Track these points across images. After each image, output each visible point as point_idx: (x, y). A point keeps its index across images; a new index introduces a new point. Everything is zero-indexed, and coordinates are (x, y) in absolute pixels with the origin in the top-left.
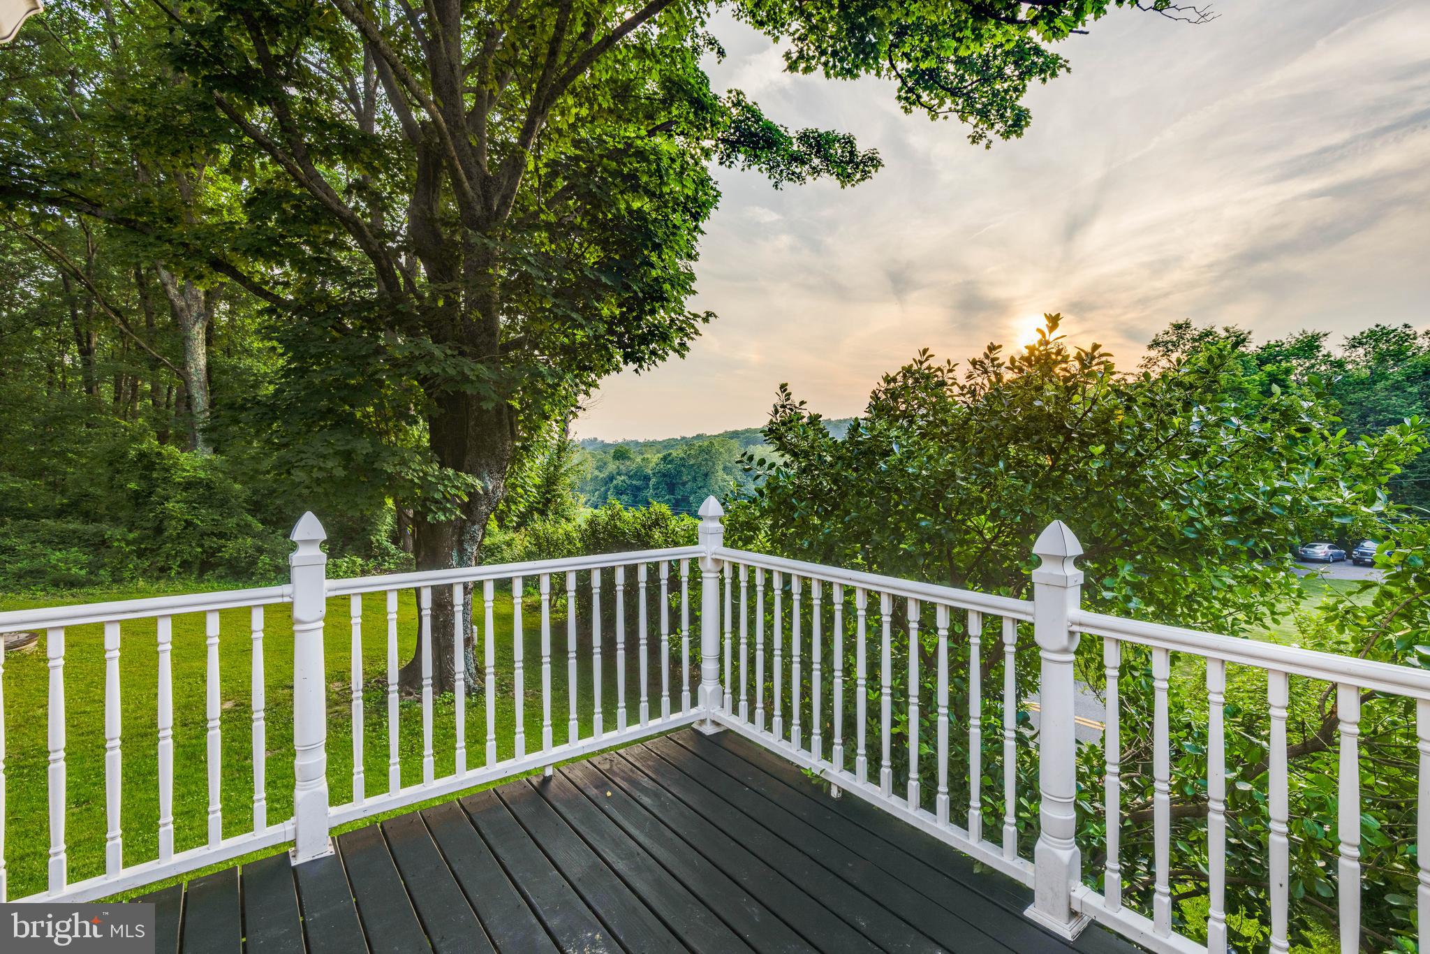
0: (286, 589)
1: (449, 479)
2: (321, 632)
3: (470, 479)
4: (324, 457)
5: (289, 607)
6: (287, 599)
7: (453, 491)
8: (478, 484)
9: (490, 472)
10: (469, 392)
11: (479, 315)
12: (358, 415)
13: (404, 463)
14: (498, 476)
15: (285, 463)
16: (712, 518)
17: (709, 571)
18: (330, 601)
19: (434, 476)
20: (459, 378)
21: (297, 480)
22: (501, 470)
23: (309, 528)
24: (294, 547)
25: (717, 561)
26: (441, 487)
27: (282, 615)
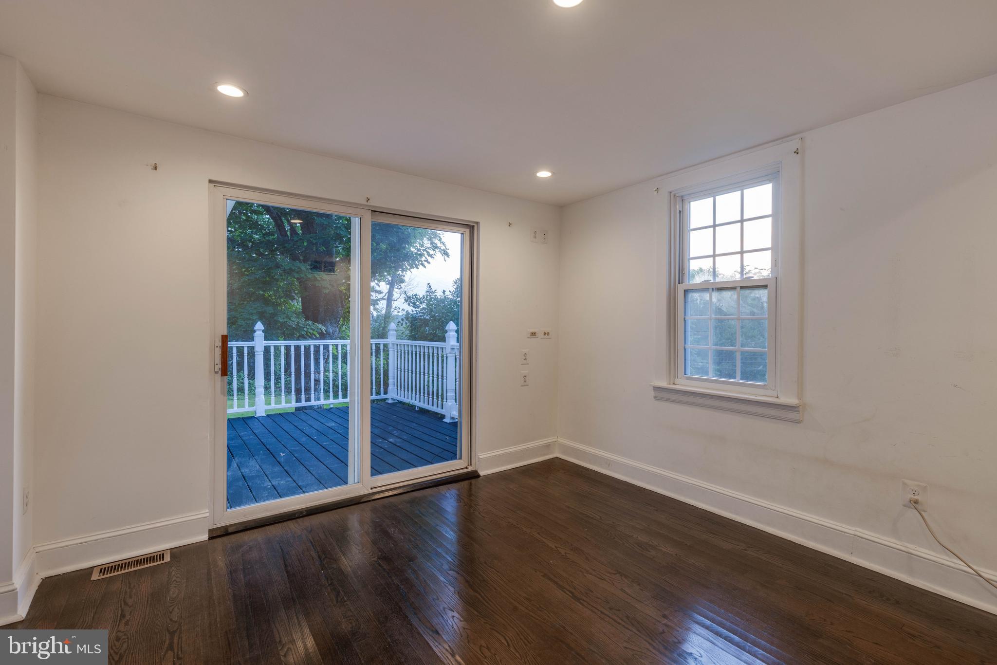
0: (253, 342)
1: (310, 326)
2: (262, 355)
3: (320, 326)
4: (252, 314)
5: (253, 347)
6: (253, 345)
7: (311, 331)
8: (324, 328)
9: (331, 324)
10: (317, 285)
11: (324, 248)
12: (266, 295)
13: (288, 317)
14: (335, 325)
15: (234, 317)
16: (393, 330)
17: (391, 348)
18: (265, 347)
19: (302, 324)
20: (313, 279)
21: (240, 324)
22: (337, 322)
23: (259, 326)
24: (255, 331)
25: (393, 344)
26: (305, 329)
27: (252, 350)
